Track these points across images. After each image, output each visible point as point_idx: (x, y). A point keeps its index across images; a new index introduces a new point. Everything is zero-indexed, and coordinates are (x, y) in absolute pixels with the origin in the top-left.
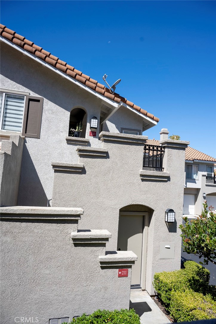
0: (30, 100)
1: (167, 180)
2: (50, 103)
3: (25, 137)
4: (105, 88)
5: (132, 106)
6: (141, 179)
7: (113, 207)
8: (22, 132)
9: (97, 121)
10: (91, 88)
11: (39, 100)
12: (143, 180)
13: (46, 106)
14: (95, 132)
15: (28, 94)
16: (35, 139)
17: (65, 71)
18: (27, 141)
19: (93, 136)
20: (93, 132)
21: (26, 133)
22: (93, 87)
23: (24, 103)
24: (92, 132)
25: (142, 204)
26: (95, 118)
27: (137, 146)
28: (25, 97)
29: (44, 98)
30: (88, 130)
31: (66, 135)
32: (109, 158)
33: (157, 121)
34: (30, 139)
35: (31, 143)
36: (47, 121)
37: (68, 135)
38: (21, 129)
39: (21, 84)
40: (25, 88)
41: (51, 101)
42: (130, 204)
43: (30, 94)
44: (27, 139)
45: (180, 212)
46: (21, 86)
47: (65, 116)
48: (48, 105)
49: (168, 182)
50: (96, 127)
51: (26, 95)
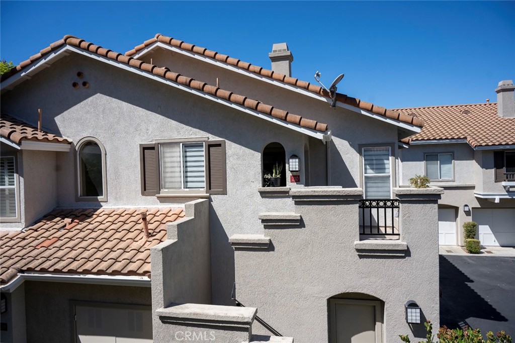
0: (210, 146)
1: (404, 255)
2: (234, 145)
3: (210, 194)
4: (322, 90)
5: (370, 109)
6: (359, 255)
7: (316, 295)
8: (205, 189)
9: (297, 160)
10: (280, 119)
11: (220, 144)
12: (361, 257)
13: (230, 151)
14: (299, 176)
15: (206, 139)
16: (221, 196)
17: (242, 103)
18: (213, 200)
19: (296, 181)
20: (296, 176)
21: (210, 189)
22: (282, 117)
23: (203, 151)
24: (293, 176)
25: (362, 292)
26: (294, 156)
27: (348, 205)
28: (204, 143)
29: (226, 141)
30: (289, 175)
31: (258, 185)
32: (304, 227)
33: (421, 127)
34: (216, 196)
35: (218, 202)
36: (233, 170)
37: (261, 185)
38: (204, 185)
39: (197, 128)
40: (202, 132)
41: (234, 143)
42: (342, 292)
43: (208, 139)
44: (213, 197)
45: (433, 306)
46: (198, 130)
47: (255, 159)
48: (233, 149)
49: (407, 258)
50: (297, 169)
51: (204, 141)
